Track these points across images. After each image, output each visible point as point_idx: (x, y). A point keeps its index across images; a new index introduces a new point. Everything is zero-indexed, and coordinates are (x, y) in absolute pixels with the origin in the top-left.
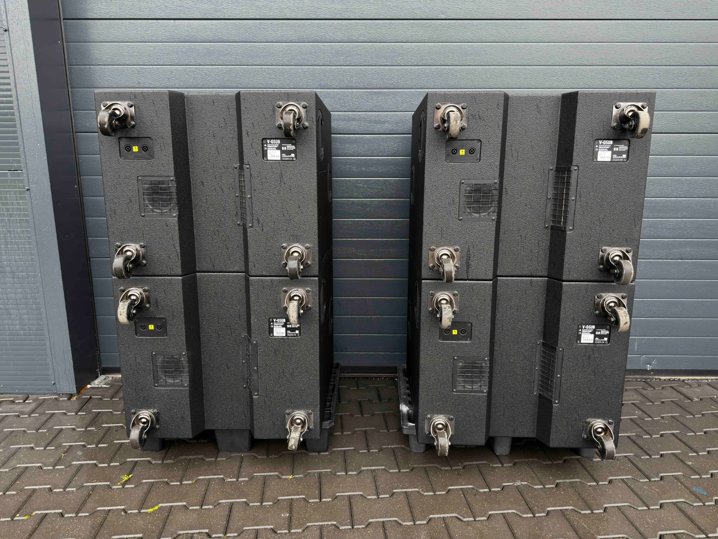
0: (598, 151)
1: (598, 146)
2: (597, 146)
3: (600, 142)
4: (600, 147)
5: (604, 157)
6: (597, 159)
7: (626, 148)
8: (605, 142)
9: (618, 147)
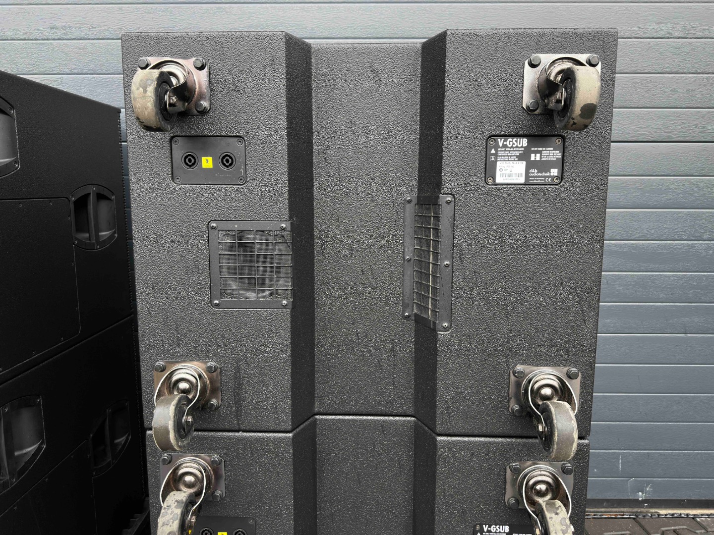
0: (496, 161)
1: (496, 151)
2: (493, 151)
3: (501, 142)
4: (500, 153)
5: (510, 175)
6: (494, 179)
7: (558, 155)
8: (510, 142)
9: (540, 152)
